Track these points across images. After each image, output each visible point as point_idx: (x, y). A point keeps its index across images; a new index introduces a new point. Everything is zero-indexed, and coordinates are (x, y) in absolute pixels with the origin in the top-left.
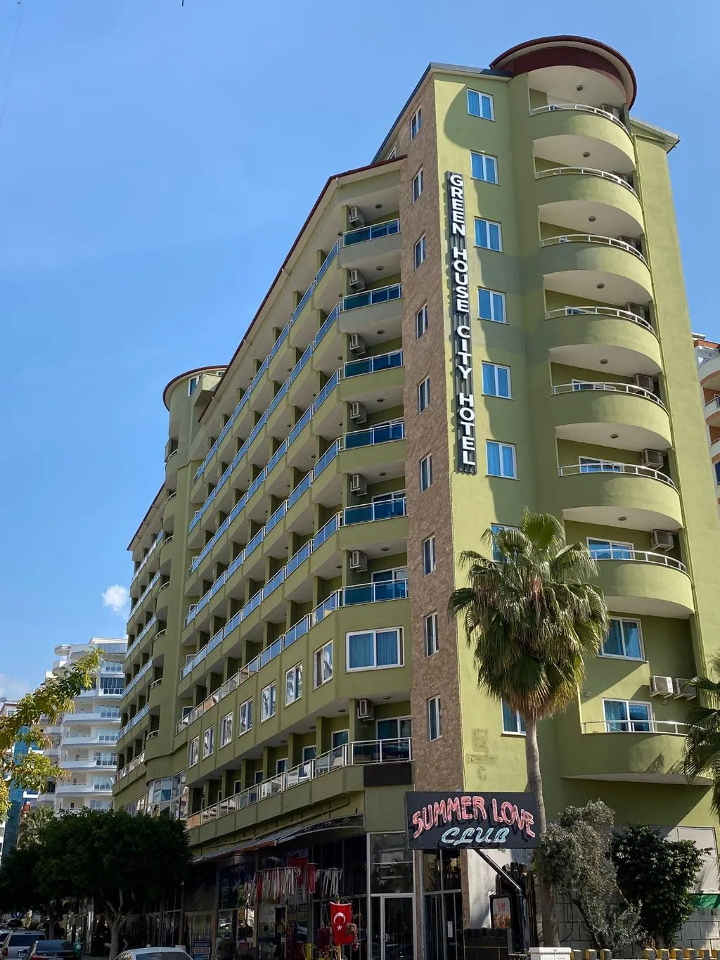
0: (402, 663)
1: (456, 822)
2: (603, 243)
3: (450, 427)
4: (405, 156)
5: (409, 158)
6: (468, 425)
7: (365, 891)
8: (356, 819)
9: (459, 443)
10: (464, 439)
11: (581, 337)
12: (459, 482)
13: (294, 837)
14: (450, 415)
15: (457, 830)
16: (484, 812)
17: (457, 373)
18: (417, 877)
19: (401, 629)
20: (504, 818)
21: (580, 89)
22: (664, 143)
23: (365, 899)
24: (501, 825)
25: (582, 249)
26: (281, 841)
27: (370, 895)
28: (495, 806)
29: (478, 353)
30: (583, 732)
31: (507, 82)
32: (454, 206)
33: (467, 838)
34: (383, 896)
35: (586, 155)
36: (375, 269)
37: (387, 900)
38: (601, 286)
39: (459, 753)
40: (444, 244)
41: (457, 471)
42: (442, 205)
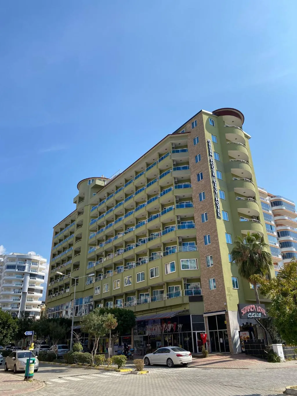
0: (197, 268)
1: (250, 312)
2: (244, 162)
3: (215, 206)
4: (190, 132)
5: (192, 133)
6: (218, 206)
7: (190, 330)
8: (188, 311)
9: (217, 211)
10: (218, 209)
11: (242, 186)
12: (218, 220)
13: (174, 316)
14: (214, 203)
15: (250, 313)
16: (255, 309)
17: (214, 191)
18: (206, 326)
19: (196, 259)
20: (259, 311)
21: (233, 122)
22: (248, 138)
23: (191, 333)
24: (259, 312)
25: (240, 163)
26: (172, 317)
27: (192, 332)
28: (257, 307)
29: (218, 187)
30: (251, 288)
31: (217, 117)
32: (210, 148)
33: (253, 316)
34: (196, 332)
35: (236, 139)
36: (180, 161)
37: (198, 333)
38: (242, 173)
39: (225, 293)
40: (208, 157)
41: (217, 218)
42: (207, 147)
